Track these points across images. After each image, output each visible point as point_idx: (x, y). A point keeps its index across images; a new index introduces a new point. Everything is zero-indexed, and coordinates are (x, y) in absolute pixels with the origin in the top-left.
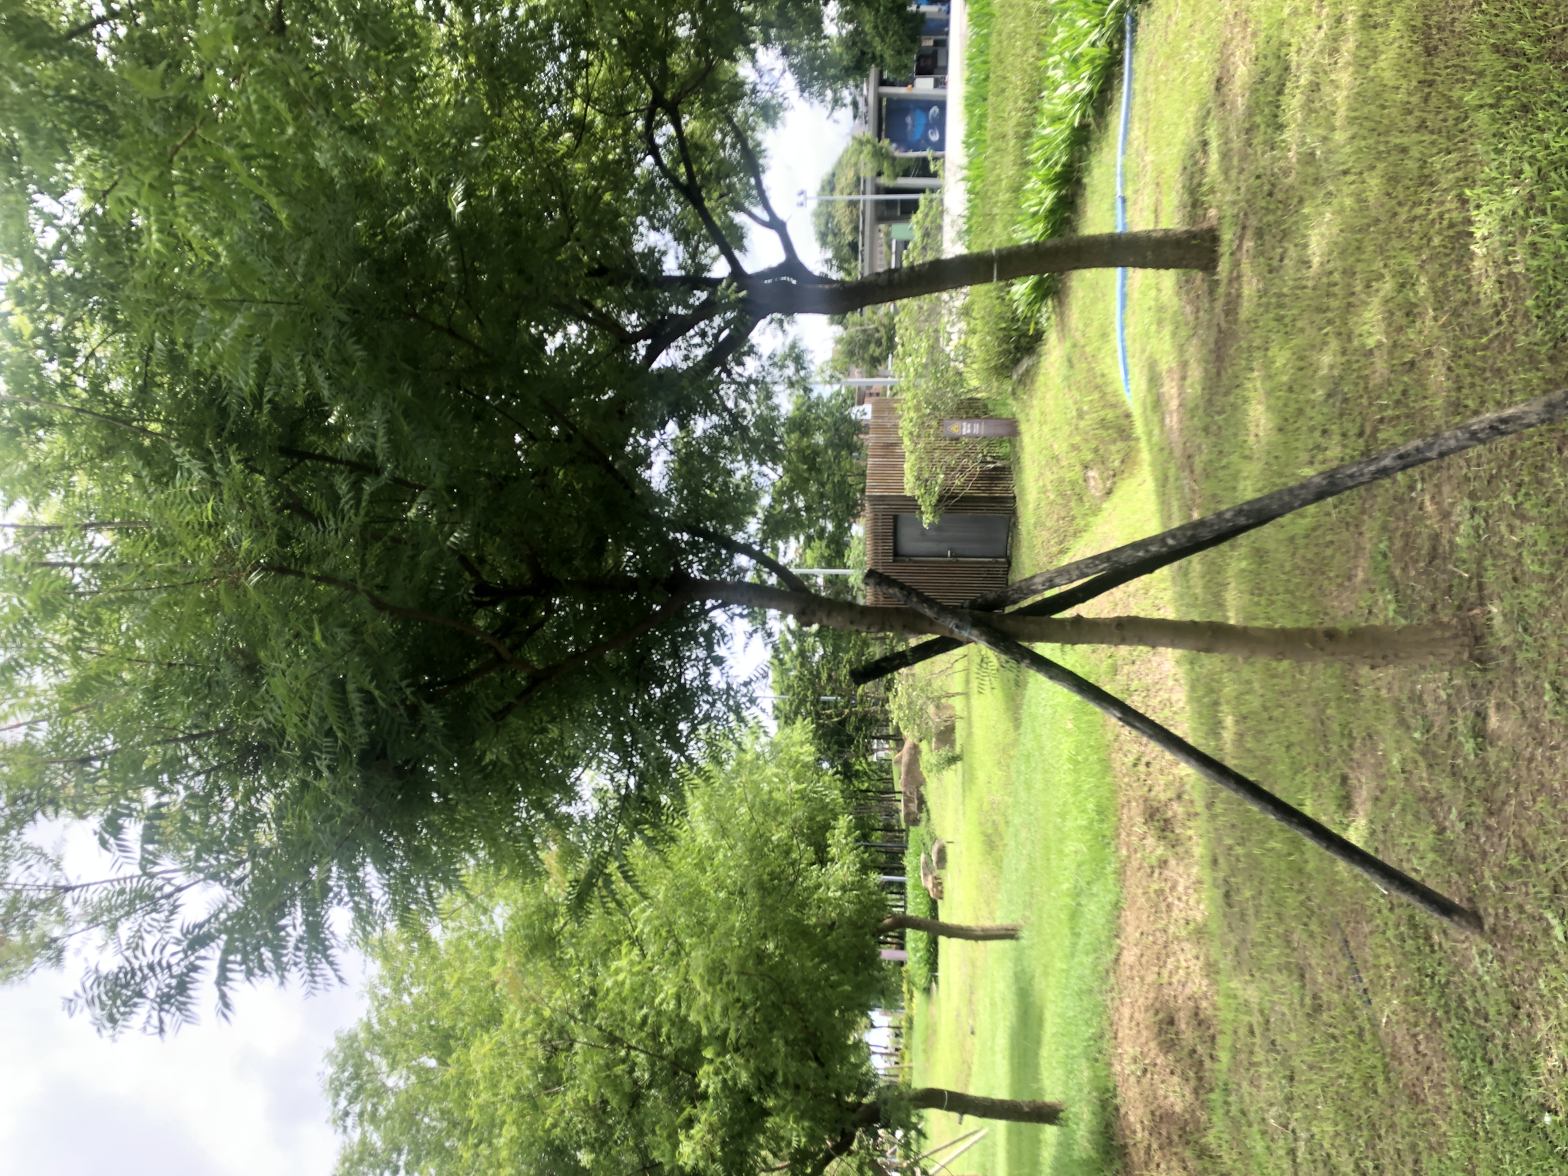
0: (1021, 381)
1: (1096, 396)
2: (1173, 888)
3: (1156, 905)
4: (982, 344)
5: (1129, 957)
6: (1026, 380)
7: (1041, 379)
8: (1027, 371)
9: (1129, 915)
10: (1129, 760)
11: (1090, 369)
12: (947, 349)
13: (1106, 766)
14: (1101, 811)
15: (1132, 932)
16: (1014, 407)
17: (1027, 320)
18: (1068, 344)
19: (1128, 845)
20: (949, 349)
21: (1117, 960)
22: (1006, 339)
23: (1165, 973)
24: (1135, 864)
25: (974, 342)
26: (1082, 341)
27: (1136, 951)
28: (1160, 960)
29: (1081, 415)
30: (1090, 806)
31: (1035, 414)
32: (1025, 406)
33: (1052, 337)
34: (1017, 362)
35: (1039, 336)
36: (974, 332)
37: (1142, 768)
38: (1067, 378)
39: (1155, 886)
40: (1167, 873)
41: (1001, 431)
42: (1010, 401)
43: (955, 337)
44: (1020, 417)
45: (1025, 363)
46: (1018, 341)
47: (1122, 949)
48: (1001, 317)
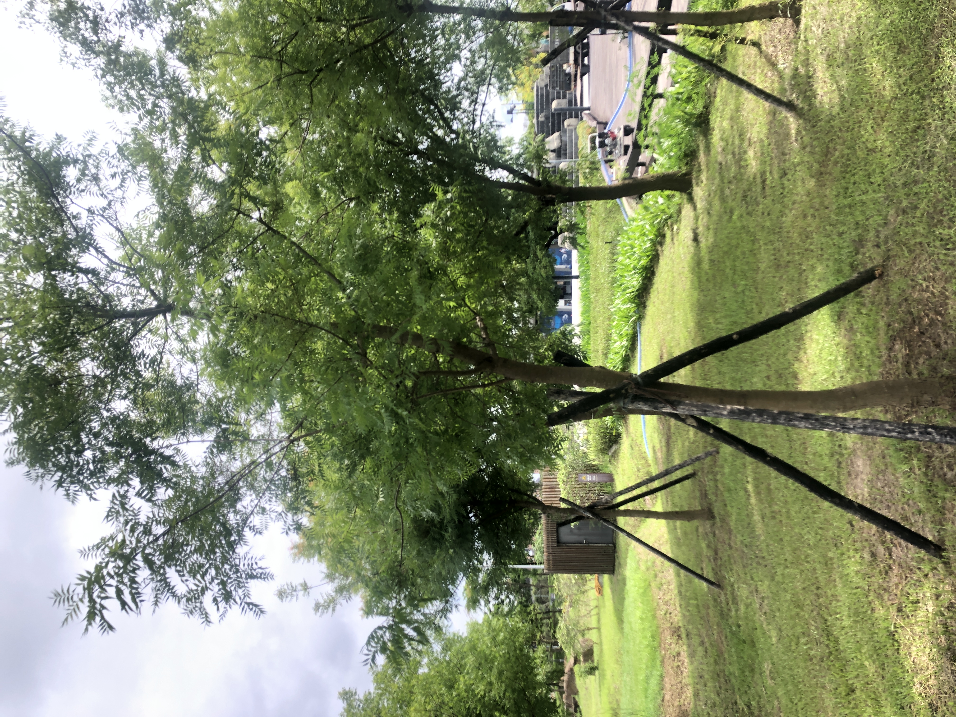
0: (613, 456)
1: (643, 461)
2: (683, 664)
3: (677, 673)
4: (594, 439)
5: (667, 697)
6: (615, 455)
7: (621, 455)
8: (615, 451)
9: (666, 679)
10: (663, 613)
11: (640, 450)
12: (578, 441)
13: (654, 617)
14: (653, 637)
15: (668, 686)
16: (611, 468)
17: (612, 429)
18: (630, 439)
19: (664, 649)
20: (580, 441)
21: (663, 700)
22: (604, 437)
23: (682, 701)
24: (667, 656)
25: (591, 437)
26: (635, 438)
27: (670, 693)
28: (680, 695)
29: (639, 470)
30: (649, 635)
31: (620, 471)
32: (616, 467)
33: (624, 435)
34: (610, 447)
35: (619, 436)
36: (590, 433)
37: (668, 615)
38: (631, 454)
39: (676, 664)
40: (680, 658)
41: (605, 479)
42: (609, 465)
43: (581, 435)
44: (614, 472)
45: (614, 448)
46: (610, 438)
47: (664, 694)
48: (601, 427)
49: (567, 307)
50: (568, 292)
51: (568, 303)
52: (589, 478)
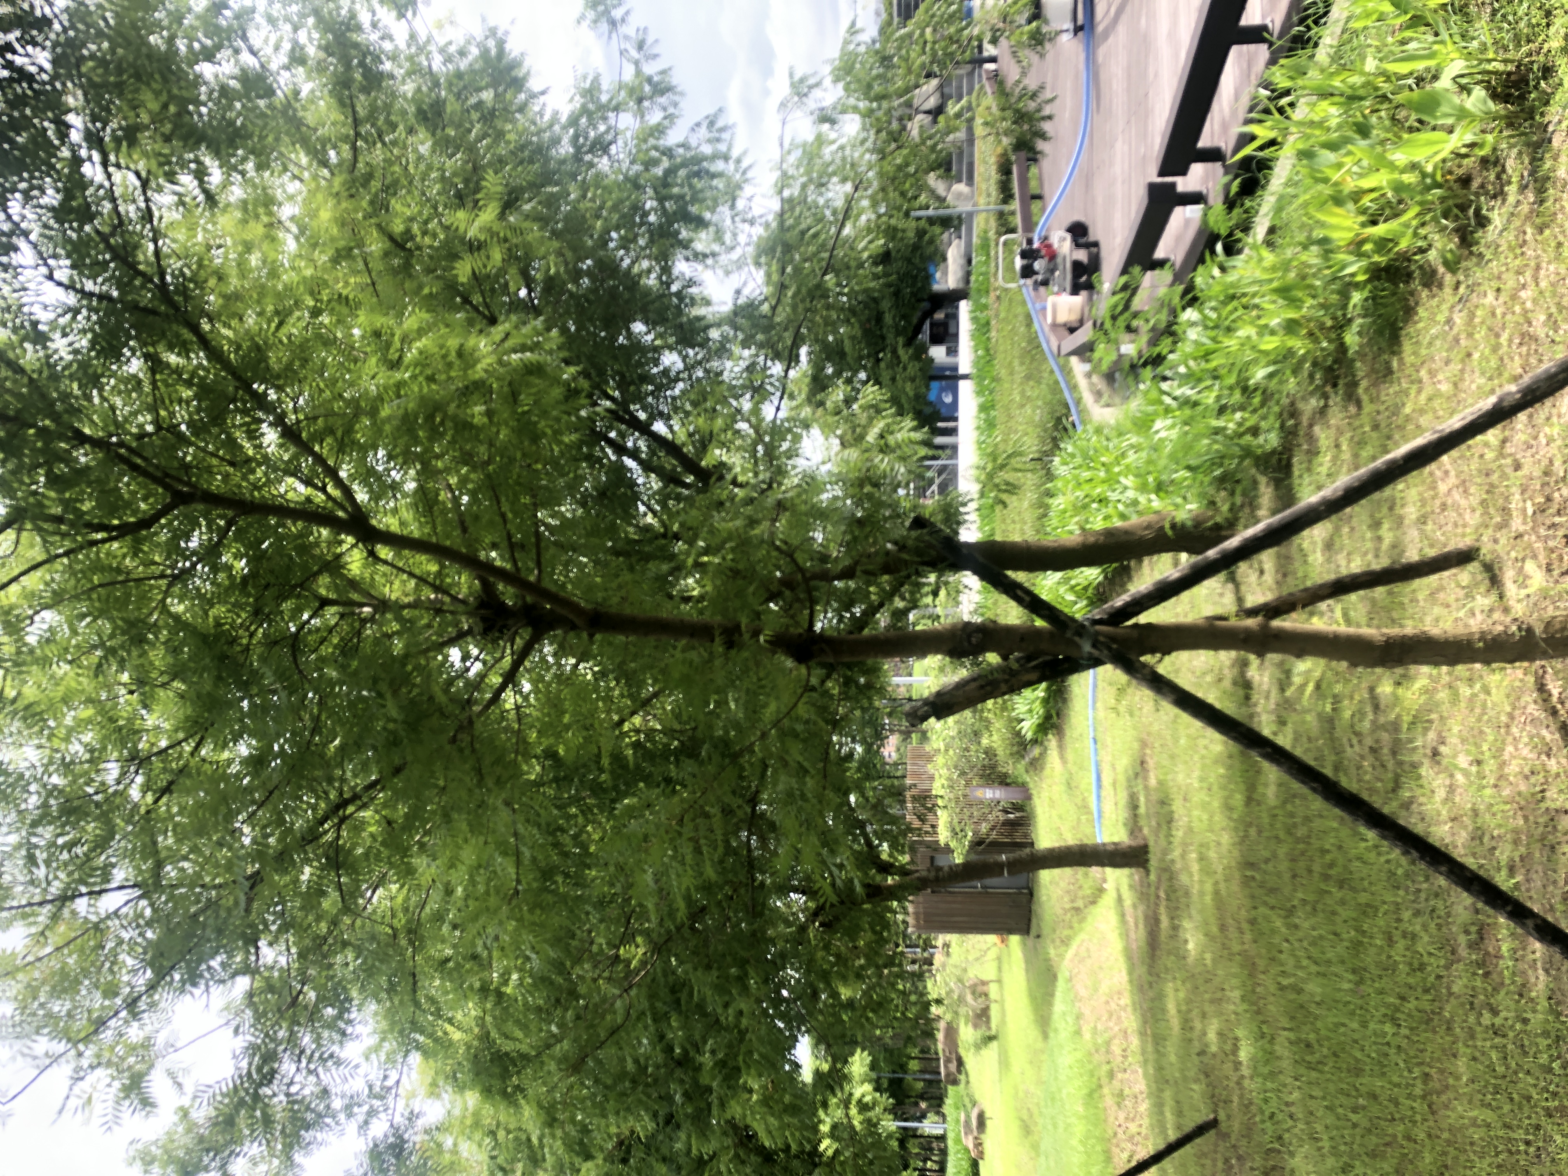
0: (1032, 764)
41: (1017, 796)
49: (950, 360)
50: (952, 330)
51: (952, 351)
52: (989, 794)
